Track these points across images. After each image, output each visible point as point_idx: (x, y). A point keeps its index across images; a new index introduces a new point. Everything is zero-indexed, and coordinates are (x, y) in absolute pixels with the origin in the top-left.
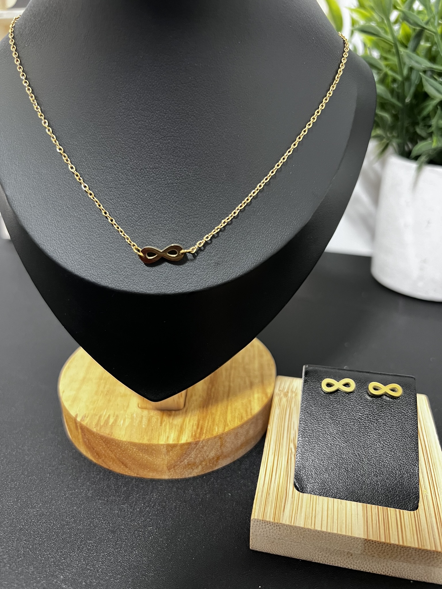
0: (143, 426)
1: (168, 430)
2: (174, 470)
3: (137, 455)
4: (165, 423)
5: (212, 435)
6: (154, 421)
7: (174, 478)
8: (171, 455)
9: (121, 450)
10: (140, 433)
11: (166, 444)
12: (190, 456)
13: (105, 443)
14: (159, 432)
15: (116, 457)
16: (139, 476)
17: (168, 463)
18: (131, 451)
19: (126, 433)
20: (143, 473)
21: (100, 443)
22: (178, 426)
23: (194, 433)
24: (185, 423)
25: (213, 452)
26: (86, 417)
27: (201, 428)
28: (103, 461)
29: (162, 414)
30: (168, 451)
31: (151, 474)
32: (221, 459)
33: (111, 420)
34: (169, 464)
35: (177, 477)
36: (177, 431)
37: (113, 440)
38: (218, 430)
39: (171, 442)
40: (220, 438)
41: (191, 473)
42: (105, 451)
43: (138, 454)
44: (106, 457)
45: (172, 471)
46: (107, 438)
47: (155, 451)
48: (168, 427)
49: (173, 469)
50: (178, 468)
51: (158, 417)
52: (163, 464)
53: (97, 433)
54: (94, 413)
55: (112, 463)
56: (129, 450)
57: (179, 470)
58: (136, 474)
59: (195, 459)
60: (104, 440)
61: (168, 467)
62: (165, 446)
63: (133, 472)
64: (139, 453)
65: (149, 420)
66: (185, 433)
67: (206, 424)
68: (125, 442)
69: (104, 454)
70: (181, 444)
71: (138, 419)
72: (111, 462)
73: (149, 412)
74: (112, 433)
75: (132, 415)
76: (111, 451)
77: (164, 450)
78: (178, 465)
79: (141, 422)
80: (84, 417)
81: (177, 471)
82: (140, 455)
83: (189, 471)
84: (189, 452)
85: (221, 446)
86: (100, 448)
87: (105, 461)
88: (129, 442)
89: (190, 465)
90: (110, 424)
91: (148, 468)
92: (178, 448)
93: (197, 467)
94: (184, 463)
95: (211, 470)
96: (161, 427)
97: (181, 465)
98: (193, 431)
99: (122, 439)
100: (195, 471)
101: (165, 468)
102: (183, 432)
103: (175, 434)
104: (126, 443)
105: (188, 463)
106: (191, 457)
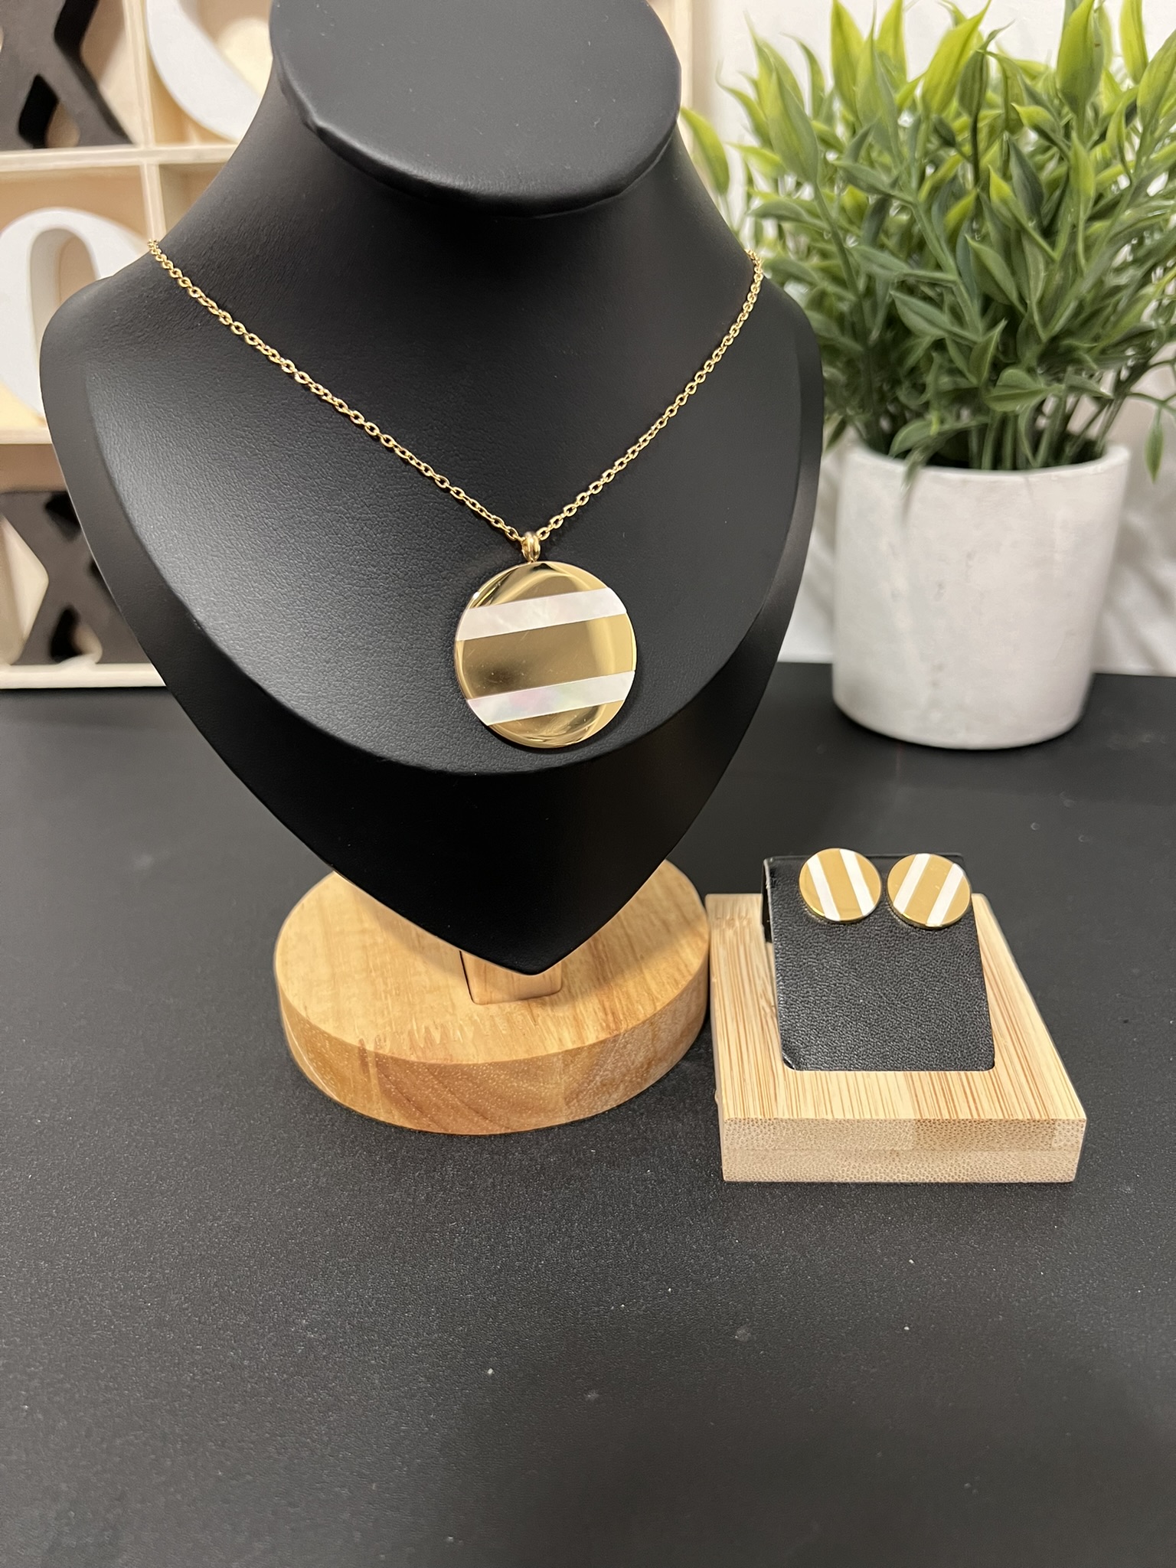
0: (504, 1032)
1: (553, 1029)
2: (578, 1101)
3: (507, 1087)
4: (540, 1018)
5: (638, 1020)
6: (520, 1020)
7: (577, 1118)
8: (571, 1072)
9: (476, 1083)
10: (505, 1044)
11: (562, 1052)
12: (605, 1067)
13: (438, 1079)
14: (540, 1036)
15: (463, 1102)
16: (509, 1131)
17: (566, 1090)
18: (494, 1081)
19: (477, 1049)
20: (518, 1122)
21: (427, 1082)
22: (568, 1018)
23: (604, 1024)
24: (578, 1011)
25: (641, 1054)
26: (382, 1041)
27: (613, 1013)
28: (432, 1120)
29: (527, 1005)
30: (567, 1066)
31: (534, 1121)
32: (654, 1067)
33: (437, 1036)
34: (568, 1093)
35: (582, 1117)
36: (572, 1027)
37: (456, 1066)
38: (644, 1010)
39: (570, 1046)
40: (652, 1024)
41: (607, 1101)
42: (439, 1096)
43: (509, 1085)
44: (439, 1108)
45: (574, 1105)
46: (445, 1067)
47: (542, 1071)
48: (550, 1024)
49: (575, 1100)
50: (585, 1095)
51: (523, 1011)
52: (557, 1095)
53: (419, 1063)
54: (394, 1030)
55: (454, 1119)
56: (490, 1081)
57: (586, 1100)
58: (503, 1128)
59: (612, 1072)
60: (436, 1074)
61: (565, 1099)
62: (560, 1056)
63: (499, 1125)
64: (511, 1082)
65: (509, 1020)
66: (587, 1025)
67: (618, 1006)
68: (483, 1065)
69: (435, 1104)
70: (590, 1045)
71: (487, 1023)
72: (449, 1116)
73: (500, 1007)
74: (451, 1055)
75: (471, 1018)
76: (453, 1093)
77: (560, 1064)
78: (584, 1090)
79: (494, 1025)
80: (378, 1042)
81: (582, 1103)
82: (514, 1086)
83: (604, 1098)
84: (604, 1059)
85: (653, 1040)
86: (426, 1092)
87: (436, 1118)
88: (490, 1064)
89: (605, 1085)
90: (438, 1042)
91: (530, 1109)
92: (585, 1054)
93: (616, 1089)
94: (595, 1084)
95: (639, 1091)
96: (537, 1026)
97: (590, 1089)
98: (601, 1021)
99: (475, 1062)
100: (613, 1098)
101: (561, 1101)
102: (583, 1028)
103: (569, 1033)
104: (484, 1068)
105: (601, 1082)
106: (606, 1070)
